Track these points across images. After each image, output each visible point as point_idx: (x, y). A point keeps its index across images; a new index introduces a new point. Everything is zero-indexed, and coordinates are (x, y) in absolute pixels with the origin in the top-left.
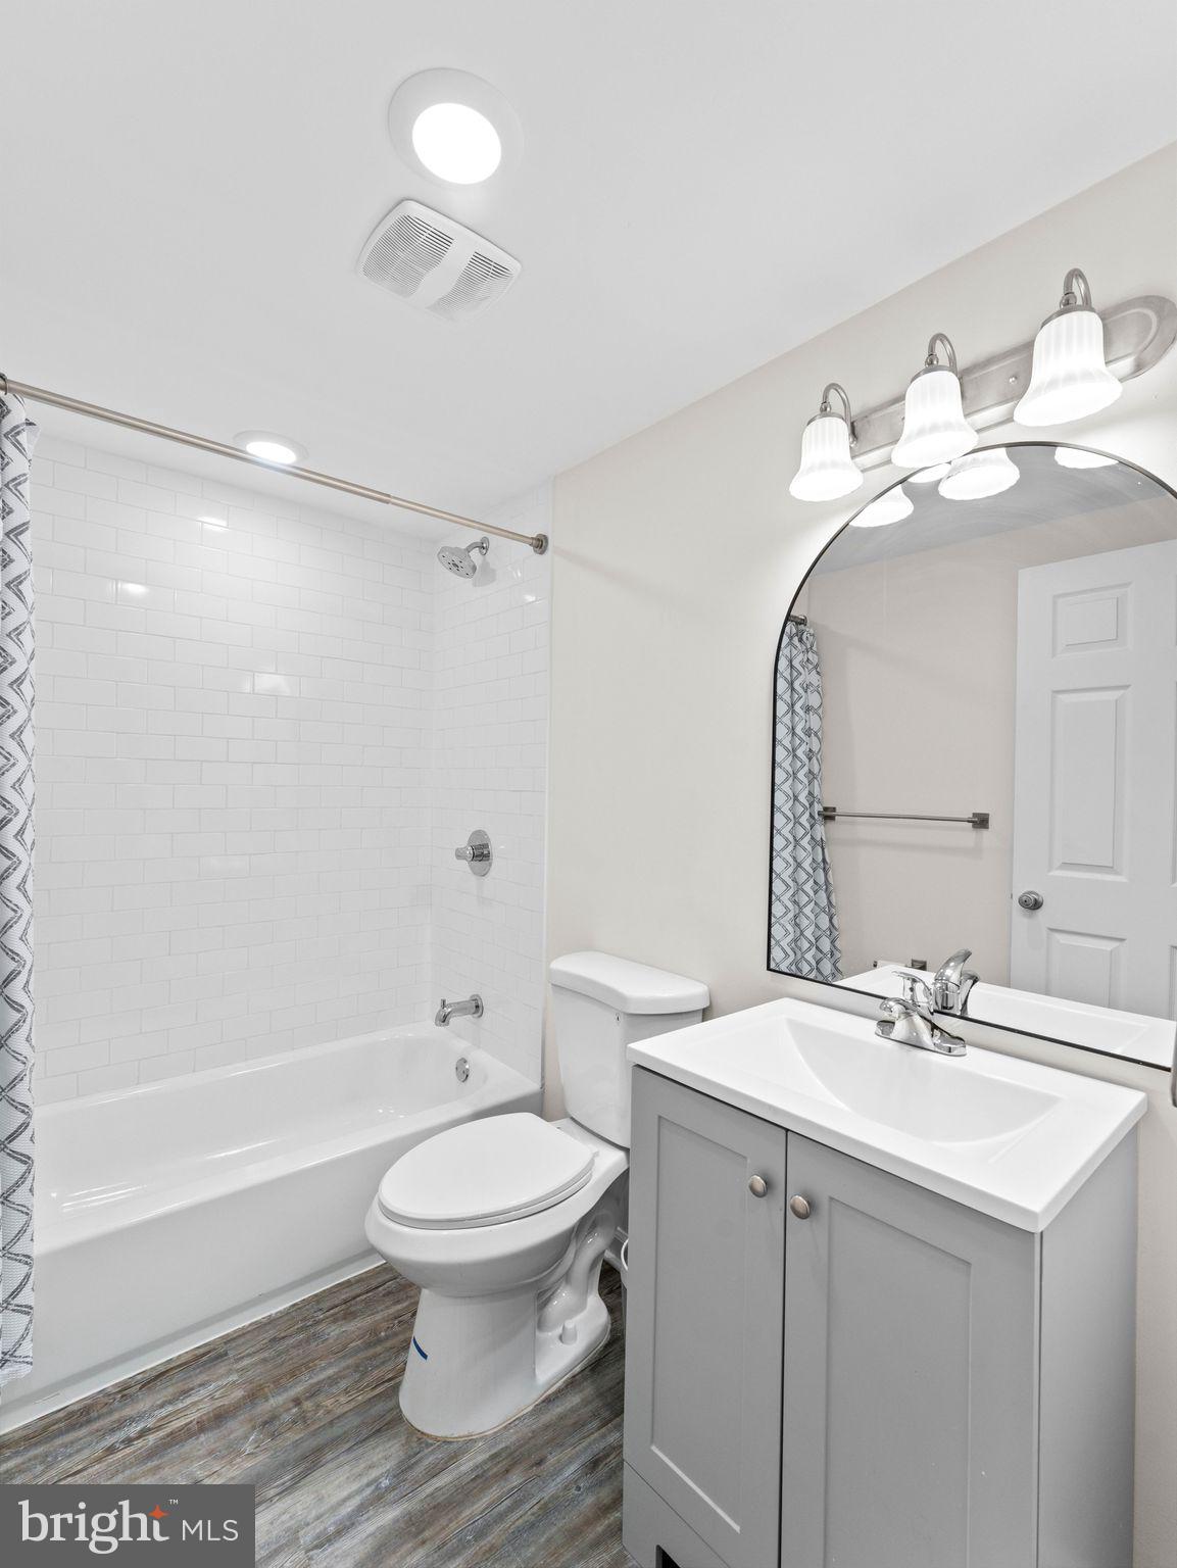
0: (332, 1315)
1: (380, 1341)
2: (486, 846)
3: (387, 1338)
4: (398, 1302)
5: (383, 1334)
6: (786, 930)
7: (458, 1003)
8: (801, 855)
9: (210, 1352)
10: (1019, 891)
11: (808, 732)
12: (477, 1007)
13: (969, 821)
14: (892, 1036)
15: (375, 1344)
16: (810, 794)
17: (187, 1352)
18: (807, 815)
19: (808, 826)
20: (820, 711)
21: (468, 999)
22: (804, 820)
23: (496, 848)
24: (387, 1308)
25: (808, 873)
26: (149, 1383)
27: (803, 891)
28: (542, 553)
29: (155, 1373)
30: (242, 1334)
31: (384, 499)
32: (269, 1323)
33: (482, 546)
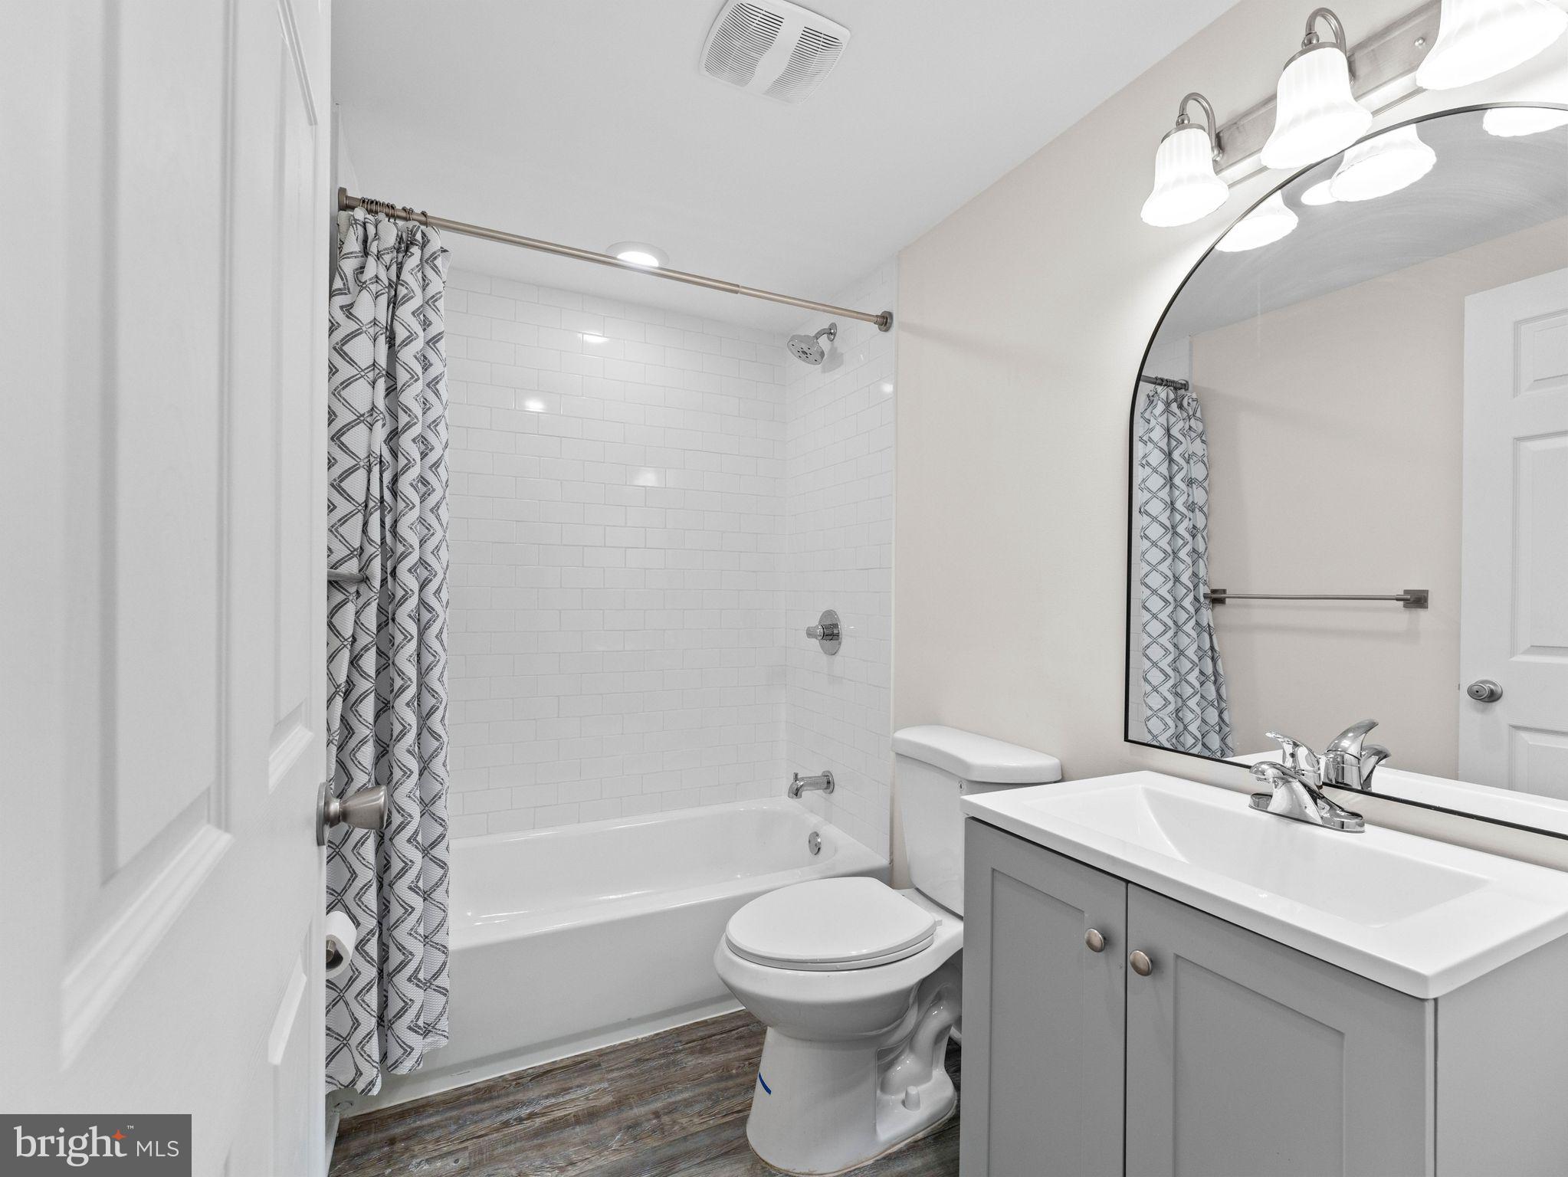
0: (690, 1048)
1: (731, 1077)
2: (836, 626)
3: (738, 1075)
4: (747, 1046)
5: (734, 1071)
6: (1166, 724)
7: (810, 778)
8: (1184, 641)
9: (586, 1061)
10: (1469, 679)
11: (1192, 507)
12: (829, 783)
13: (1398, 600)
14: (1270, 809)
15: (727, 1078)
16: (1195, 575)
17: (568, 1058)
18: (1190, 597)
19: (1192, 610)
20: (1205, 484)
21: (820, 774)
22: (1187, 603)
23: (845, 628)
24: (739, 1050)
25: (1192, 662)
26: (537, 1077)
27: (1187, 682)
28: (887, 330)
29: (542, 1070)
30: (613, 1050)
31: (734, 289)
32: (636, 1045)
33: (831, 332)
